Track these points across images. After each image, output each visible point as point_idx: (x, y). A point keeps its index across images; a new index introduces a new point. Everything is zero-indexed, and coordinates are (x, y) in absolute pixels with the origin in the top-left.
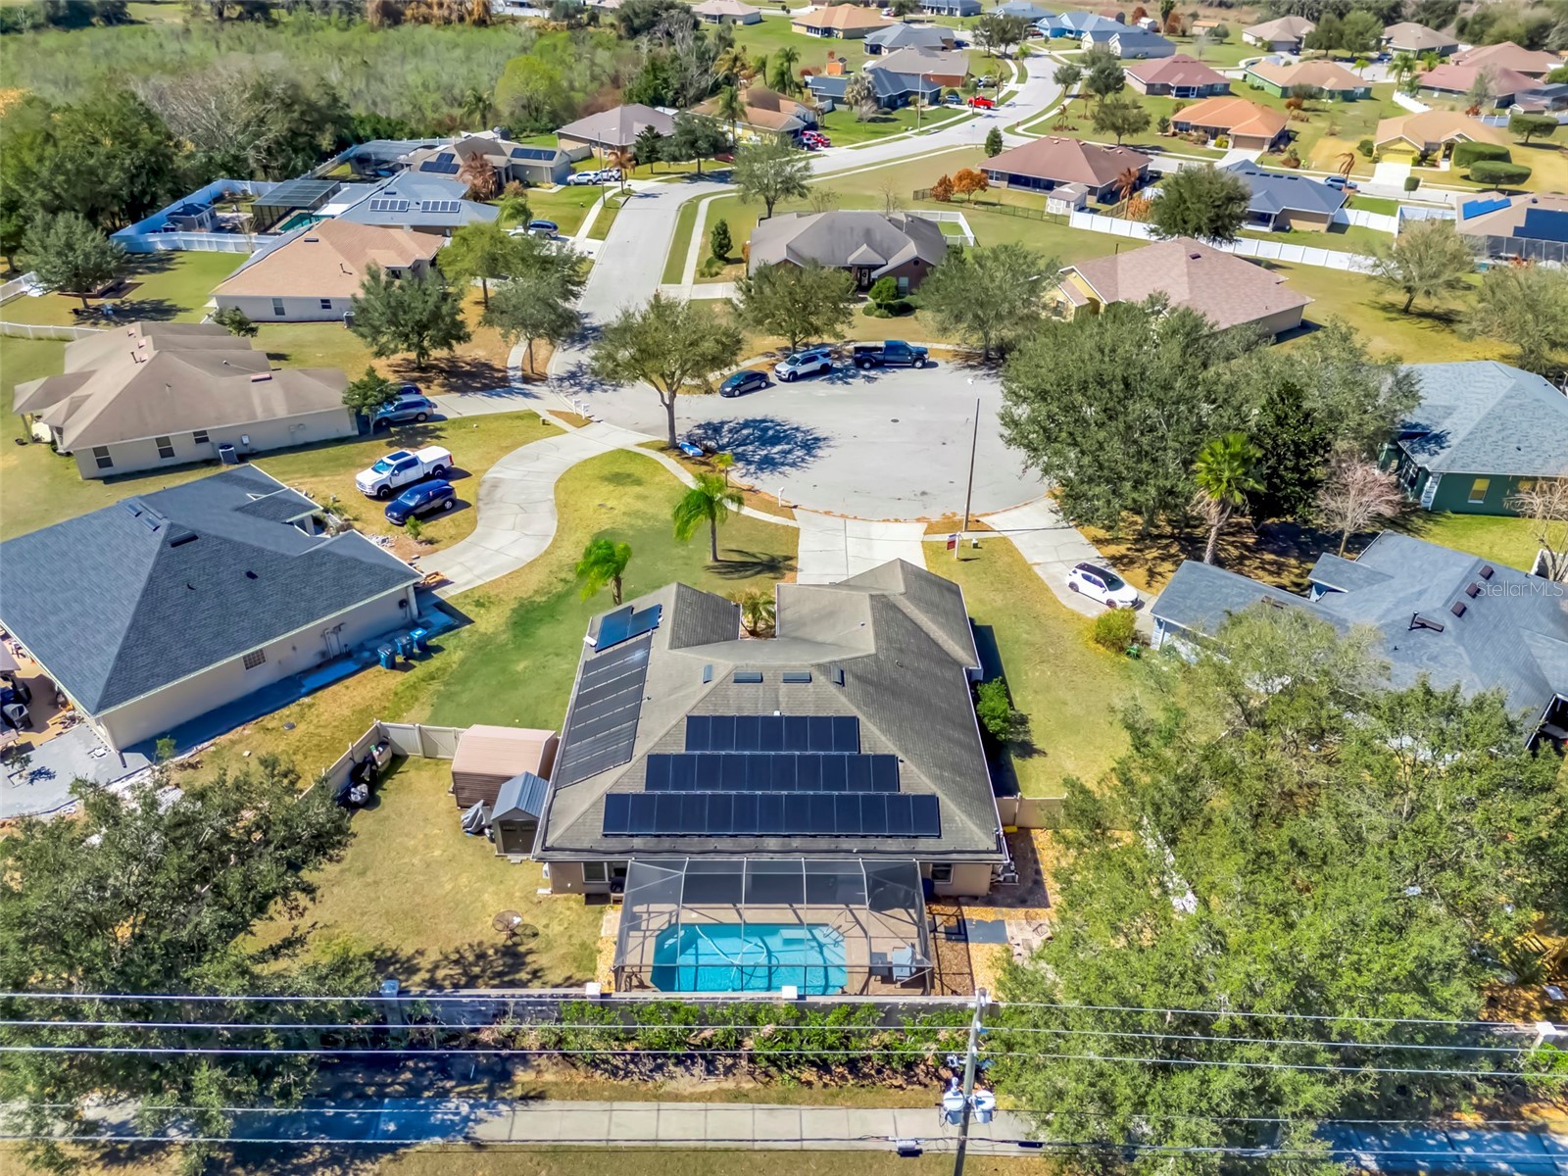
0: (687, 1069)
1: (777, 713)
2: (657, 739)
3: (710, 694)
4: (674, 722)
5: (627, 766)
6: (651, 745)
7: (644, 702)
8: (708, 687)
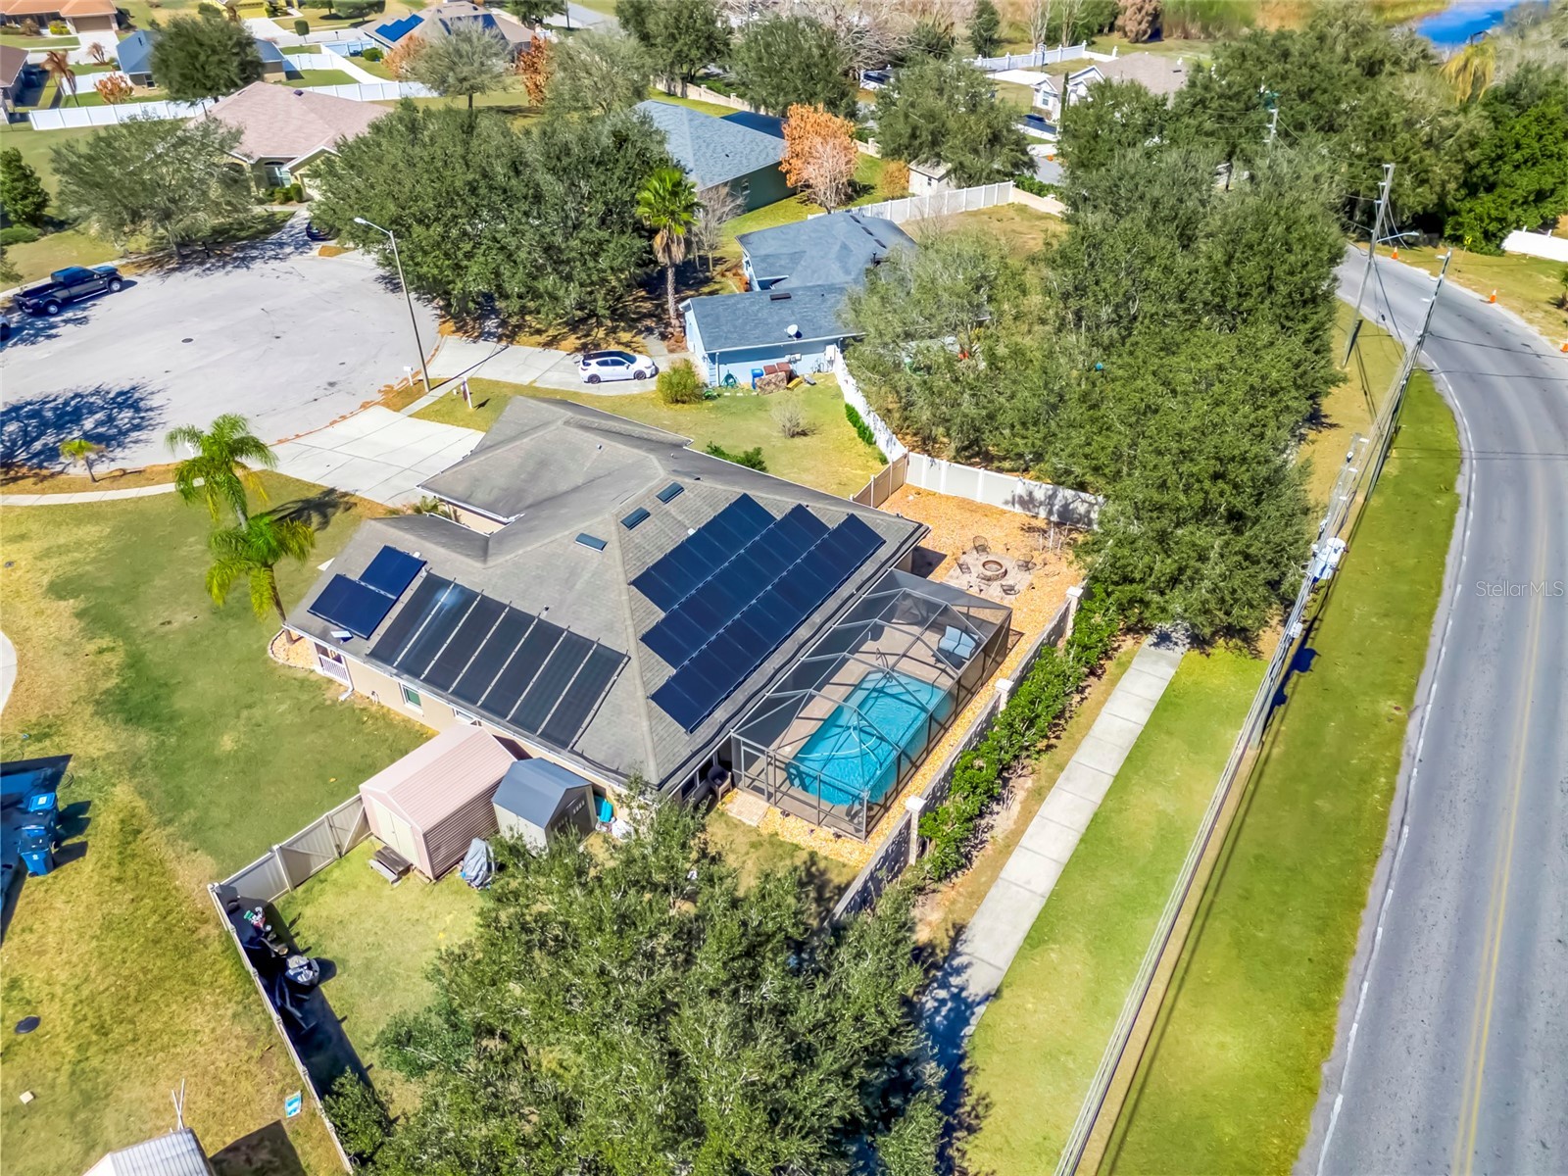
0: (991, 813)
1: (691, 532)
2: (629, 622)
3: (624, 553)
4: (625, 597)
5: (634, 663)
6: (631, 630)
7: (544, 616)
8: (613, 549)
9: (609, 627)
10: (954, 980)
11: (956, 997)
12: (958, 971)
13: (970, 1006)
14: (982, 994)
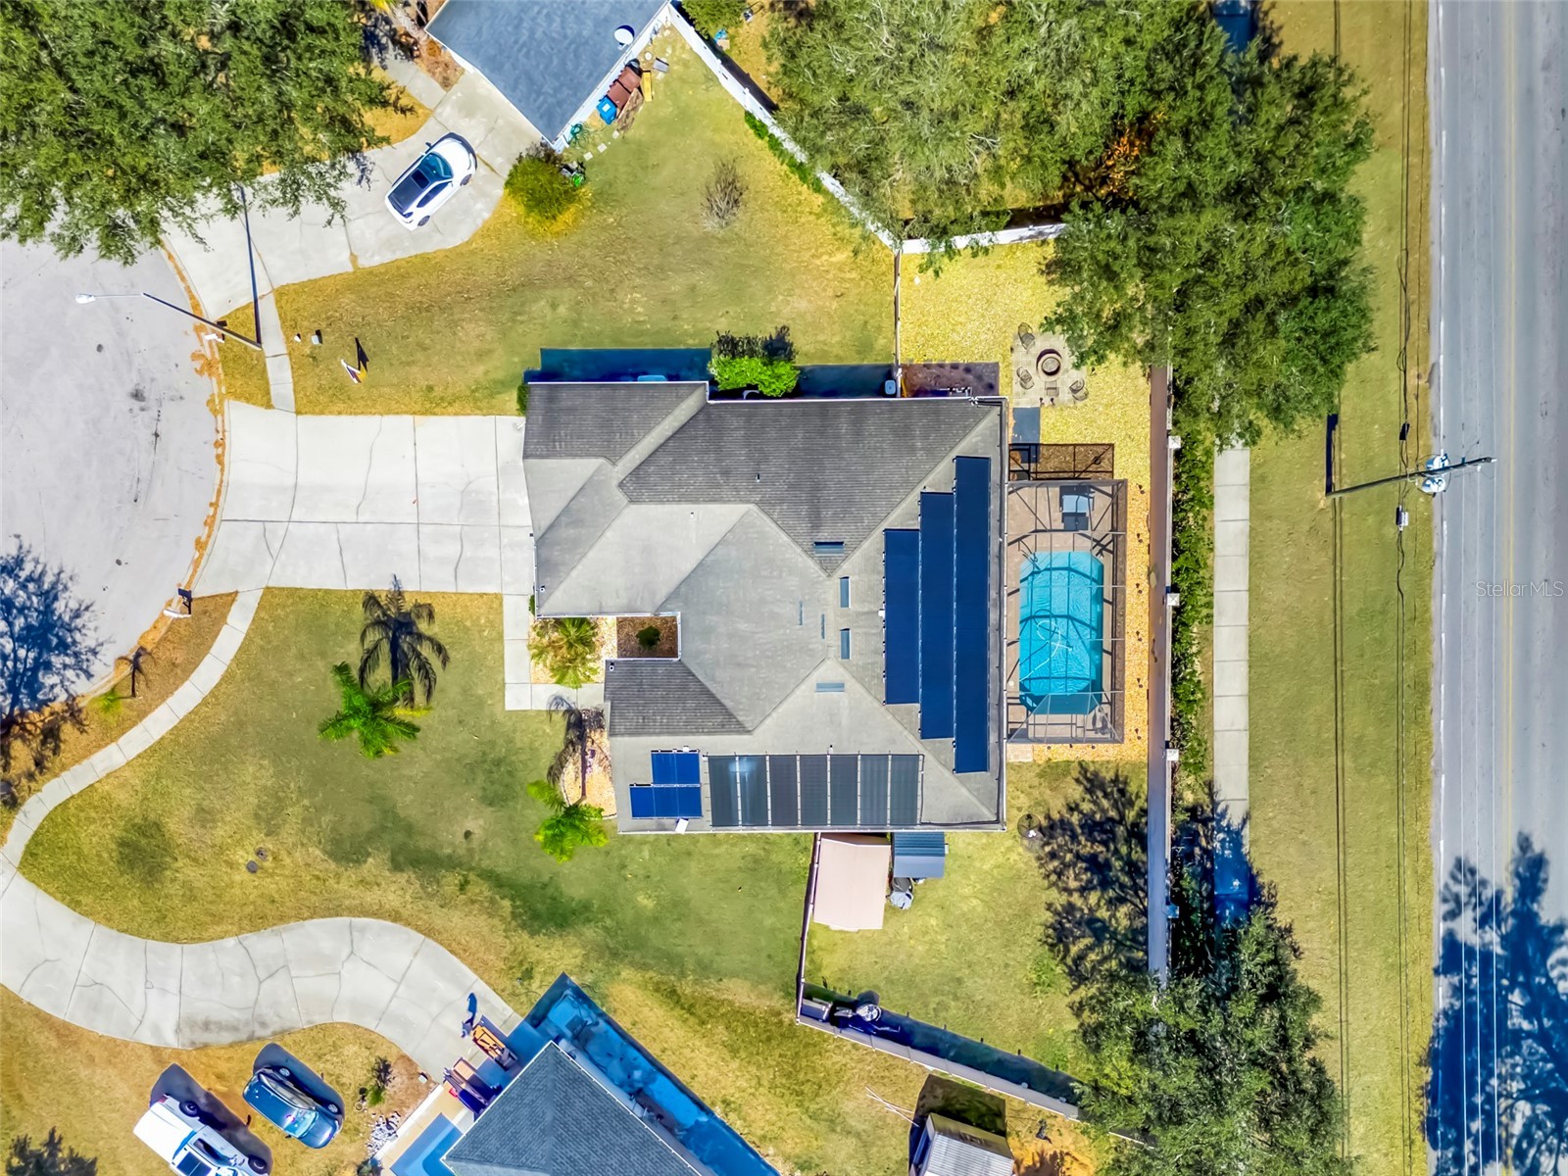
1: (882, 614)
2: (906, 733)
3: (861, 681)
4: (890, 717)
5: (929, 757)
6: (911, 737)
7: (832, 751)
8: (852, 685)
9: (893, 742)
10: (1224, 823)
11: (1229, 832)
12: (1223, 815)
13: (1238, 833)
14: (1240, 821)
